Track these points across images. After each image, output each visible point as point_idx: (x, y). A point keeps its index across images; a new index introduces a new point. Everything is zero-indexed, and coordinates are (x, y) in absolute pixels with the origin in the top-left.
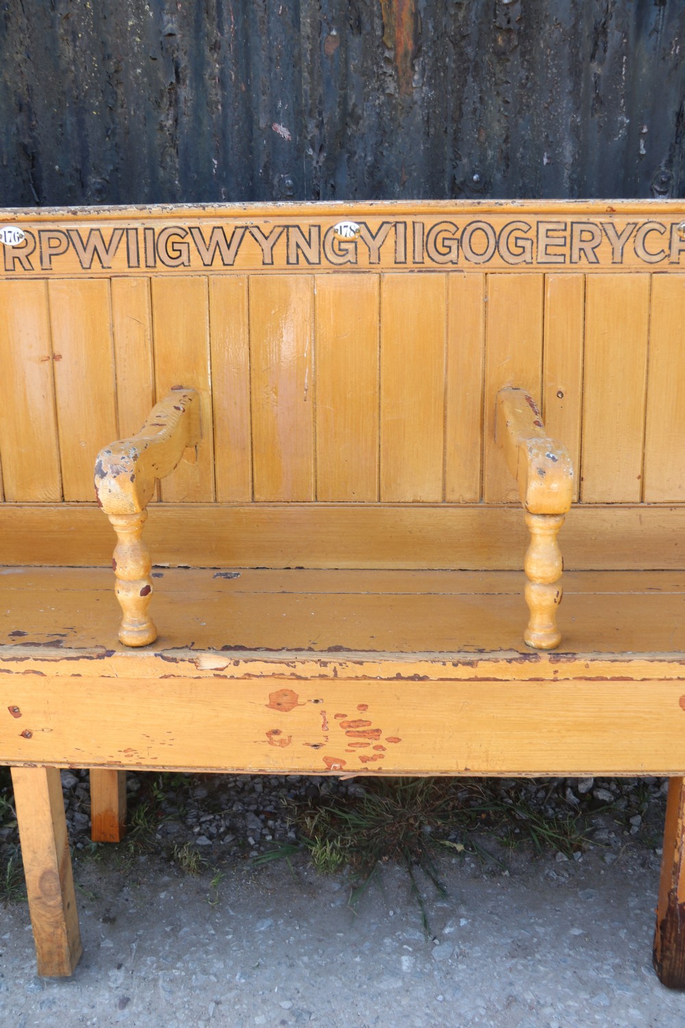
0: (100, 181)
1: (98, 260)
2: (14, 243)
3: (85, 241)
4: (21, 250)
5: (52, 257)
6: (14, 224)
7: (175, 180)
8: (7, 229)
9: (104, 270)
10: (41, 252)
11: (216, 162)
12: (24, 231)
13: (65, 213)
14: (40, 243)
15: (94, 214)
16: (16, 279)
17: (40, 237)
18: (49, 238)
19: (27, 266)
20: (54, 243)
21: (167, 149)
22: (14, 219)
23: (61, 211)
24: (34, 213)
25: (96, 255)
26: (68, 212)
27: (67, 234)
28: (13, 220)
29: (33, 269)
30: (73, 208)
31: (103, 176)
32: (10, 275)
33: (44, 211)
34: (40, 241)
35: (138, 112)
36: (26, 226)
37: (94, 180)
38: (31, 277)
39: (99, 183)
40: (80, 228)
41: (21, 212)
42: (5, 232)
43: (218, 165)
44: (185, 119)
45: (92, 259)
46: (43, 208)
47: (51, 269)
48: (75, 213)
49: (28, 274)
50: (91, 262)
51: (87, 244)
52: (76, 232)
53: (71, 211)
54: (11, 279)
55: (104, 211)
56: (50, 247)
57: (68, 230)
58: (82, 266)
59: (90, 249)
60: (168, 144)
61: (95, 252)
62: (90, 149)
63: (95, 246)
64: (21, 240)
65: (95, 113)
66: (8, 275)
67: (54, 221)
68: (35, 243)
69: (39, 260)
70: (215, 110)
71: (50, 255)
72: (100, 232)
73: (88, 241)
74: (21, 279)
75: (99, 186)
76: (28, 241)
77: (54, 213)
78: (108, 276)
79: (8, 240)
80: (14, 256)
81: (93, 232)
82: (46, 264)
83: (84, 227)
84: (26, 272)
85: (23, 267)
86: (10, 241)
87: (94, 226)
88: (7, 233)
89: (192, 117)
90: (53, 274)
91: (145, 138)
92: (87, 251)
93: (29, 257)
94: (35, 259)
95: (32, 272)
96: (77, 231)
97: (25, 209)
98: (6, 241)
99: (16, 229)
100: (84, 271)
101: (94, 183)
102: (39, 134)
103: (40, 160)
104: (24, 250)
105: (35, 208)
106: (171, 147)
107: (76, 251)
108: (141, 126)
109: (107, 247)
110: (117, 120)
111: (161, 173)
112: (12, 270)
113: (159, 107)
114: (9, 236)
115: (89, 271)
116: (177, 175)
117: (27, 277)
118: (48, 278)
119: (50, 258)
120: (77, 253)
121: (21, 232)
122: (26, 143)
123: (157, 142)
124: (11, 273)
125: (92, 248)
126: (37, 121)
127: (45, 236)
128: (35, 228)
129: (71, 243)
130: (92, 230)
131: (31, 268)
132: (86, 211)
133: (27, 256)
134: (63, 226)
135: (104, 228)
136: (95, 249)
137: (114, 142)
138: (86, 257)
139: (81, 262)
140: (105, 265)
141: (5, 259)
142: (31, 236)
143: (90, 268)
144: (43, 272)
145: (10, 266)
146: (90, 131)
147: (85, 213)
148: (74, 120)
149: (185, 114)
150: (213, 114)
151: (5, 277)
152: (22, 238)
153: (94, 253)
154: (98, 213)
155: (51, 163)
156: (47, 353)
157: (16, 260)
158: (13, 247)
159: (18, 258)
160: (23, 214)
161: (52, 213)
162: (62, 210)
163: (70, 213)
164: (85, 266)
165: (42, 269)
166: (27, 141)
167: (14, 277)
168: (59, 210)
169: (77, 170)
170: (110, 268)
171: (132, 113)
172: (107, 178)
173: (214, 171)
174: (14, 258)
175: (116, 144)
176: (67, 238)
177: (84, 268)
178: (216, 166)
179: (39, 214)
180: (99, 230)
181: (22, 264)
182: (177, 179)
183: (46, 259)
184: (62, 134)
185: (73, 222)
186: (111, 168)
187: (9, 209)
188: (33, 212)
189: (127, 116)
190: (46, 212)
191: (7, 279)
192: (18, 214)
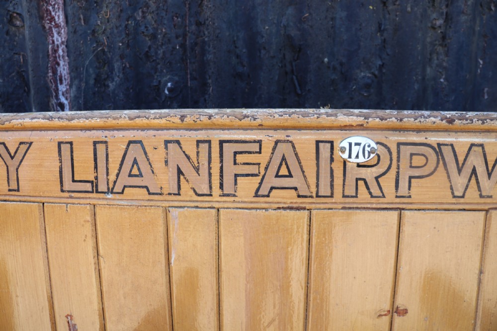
0: (370, 75)
1: (476, 187)
2: (361, 160)
3: (461, 159)
4: (369, 169)
5: (413, 180)
6: (361, 132)
7: (440, 78)
8: (354, 140)
9: (483, 200)
10: (398, 173)
11: (481, 62)
12: (377, 143)
13: (437, 120)
14: (398, 161)
15: (477, 124)
16: (357, 208)
17: (399, 152)
18: (412, 155)
19: (375, 191)
20: (418, 161)
21: (436, 47)
22: (362, 125)
23: (432, 118)
24: (394, 119)
25: (473, 180)
26: (442, 120)
27: (438, 149)
28: (361, 127)
29: (384, 197)
30: (449, 114)
31: (373, 71)
32: (349, 203)
33: (408, 117)
34: (398, 157)
35: (416, 9)
36: (381, 136)
37: (363, 74)
38: (379, 206)
39: (369, 78)
40: (457, 142)
41: (374, 117)
42: (350, 144)
43: (483, 65)
44: (463, 18)
45: (467, 186)
46: (405, 112)
47: (410, 197)
48: (451, 121)
49: (375, 203)
50: (466, 189)
51: (463, 164)
52: (450, 147)
53: (446, 118)
54: (350, 208)
55: (492, 120)
56: (411, 167)
57: (439, 145)
58: (453, 193)
59: (467, 170)
60: (437, 42)
61: (473, 176)
62: (362, 44)
63: (474, 167)
64: (372, 156)
65: (371, 7)
66: (345, 203)
67: (418, 130)
68: (391, 160)
69: (393, 184)
70: (487, 10)
71: (411, 178)
72: (483, 148)
73: (465, 160)
74: (364, 208)
75: (369, 81)
76: (381, 157)
77: (422, 120)
78: (487, 207)
79: (354, 155)
80: (358, 177)
81: (474, 148)
82: (404, 190)
83: (463, 141)
84: (374, 200)
85: (370, 193)
86: (357, 157)
87: (477, 140)
88: (353, 145)
89: (470, 16)
90: (411, 203)
91: (420, 35)
92: (461, 174)
93: (380, 179)
94: (388, 183)
95: (382, 200)
96: (452, 145)
97: (380, 112)
98: (350, 157)
99: (364, 140)
100: (454, 201)
101: (363, 77)
102: (311, 27)
103: (308, 52)
104: (374, 169)
105: (395, 112)
106: (441, 45)
107: (448, 173)
108: (417, 23)
109: (490, 168)
110: (387, 16)
111: (429, 70)
112: (352, 197)
113: (433, 5)
114: (355, 149)
115: (462, 200)
116: (444, 73)
117: (374, 206)
118: (403, 209)
119: (410, 182)
120: (449, 177)
121: (373, 145)
122: (293, 35)
123: (428, 40)
124: (351, 200)
125: (470, 171)
126: (310, 14)
127: (406, 151)
128: (393, 139)
129: (441, 162)
130: (472, 145)
131: (381, 195)
132: (467, 120)
133: (377, 178)
134: (434, 139)
135: (489, 143)
136: (474, 171)
137: (383, 38)
138: (460, 182)
139: (452, 188)
140: (484, 194)
141: (344, 181)
142: (386, 150)
143: (463, 197)
144: (398, 200)
145: (350, 191)
146: (364, 25)
147: (465, 122)
148: (344, 14)
149: (463, 13)
150: (484, 15)
151: (340, 206)
152: (373, 153)
153: (471, 177)
154: (483, 123)
155: (321, 55)
156: (387, 306)
157: (361, 183)
158: (359, 165)
159: (364, 180)
160: (378, 120)
161: (418, 120)
162: (435, 117)
163: (444, 121)
164: (456, 194)
165: (397, 197)
166: (294, 33)
167: (355, 206)
168: (429, 116)
169: (341, 64)
170: (491, 197)
171: (409, 9)
172: (376, 73)
173: (479, 71)
174: (357, 180)
175: (385, 39)
176: (438, 156)
177: (454, 197)
178: (481, 66)
179: (401, 120)
180: (482, 145)
181: (368, 188)
182: (444, 77)
183: (403, 184)
184: (332, 27)
185: (446, 134)
186: (379, 63)
187: (356, 111)
188: (392, 116)
189: (398, 13)
190: (409, 117)
191: (344, 208)
192: (370, 119)
